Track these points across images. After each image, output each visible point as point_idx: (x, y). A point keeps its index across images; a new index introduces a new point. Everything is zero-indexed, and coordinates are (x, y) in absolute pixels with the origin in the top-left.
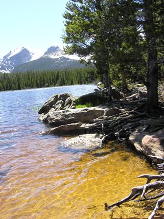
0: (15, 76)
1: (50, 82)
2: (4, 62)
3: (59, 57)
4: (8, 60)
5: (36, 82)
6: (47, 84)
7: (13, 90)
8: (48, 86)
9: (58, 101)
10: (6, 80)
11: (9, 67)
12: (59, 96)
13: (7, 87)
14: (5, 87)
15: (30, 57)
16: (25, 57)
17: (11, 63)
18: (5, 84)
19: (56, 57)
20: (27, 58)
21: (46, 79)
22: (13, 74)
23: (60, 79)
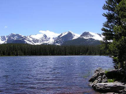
0: (64, 48)
1: (83, 52)
2: (58, 39)
3: (89, 38)
4: (60, 38)
5: (75, 52)
6: (81, 54)
7: (62, 55)
8: (81, 55)
9: (99, 77)
10: (59, 50)
11: (60, 42)
12: (99, 74)
13: (59, 53)
14: (58, 53)
15: (73, 37)
16: (70, 37)
17: (62, 40)
18: (58, 51)
19: (87, 38)
20: (70, 38)
21: (81, 50)
22: (63, 46)
23: (89, 51)
